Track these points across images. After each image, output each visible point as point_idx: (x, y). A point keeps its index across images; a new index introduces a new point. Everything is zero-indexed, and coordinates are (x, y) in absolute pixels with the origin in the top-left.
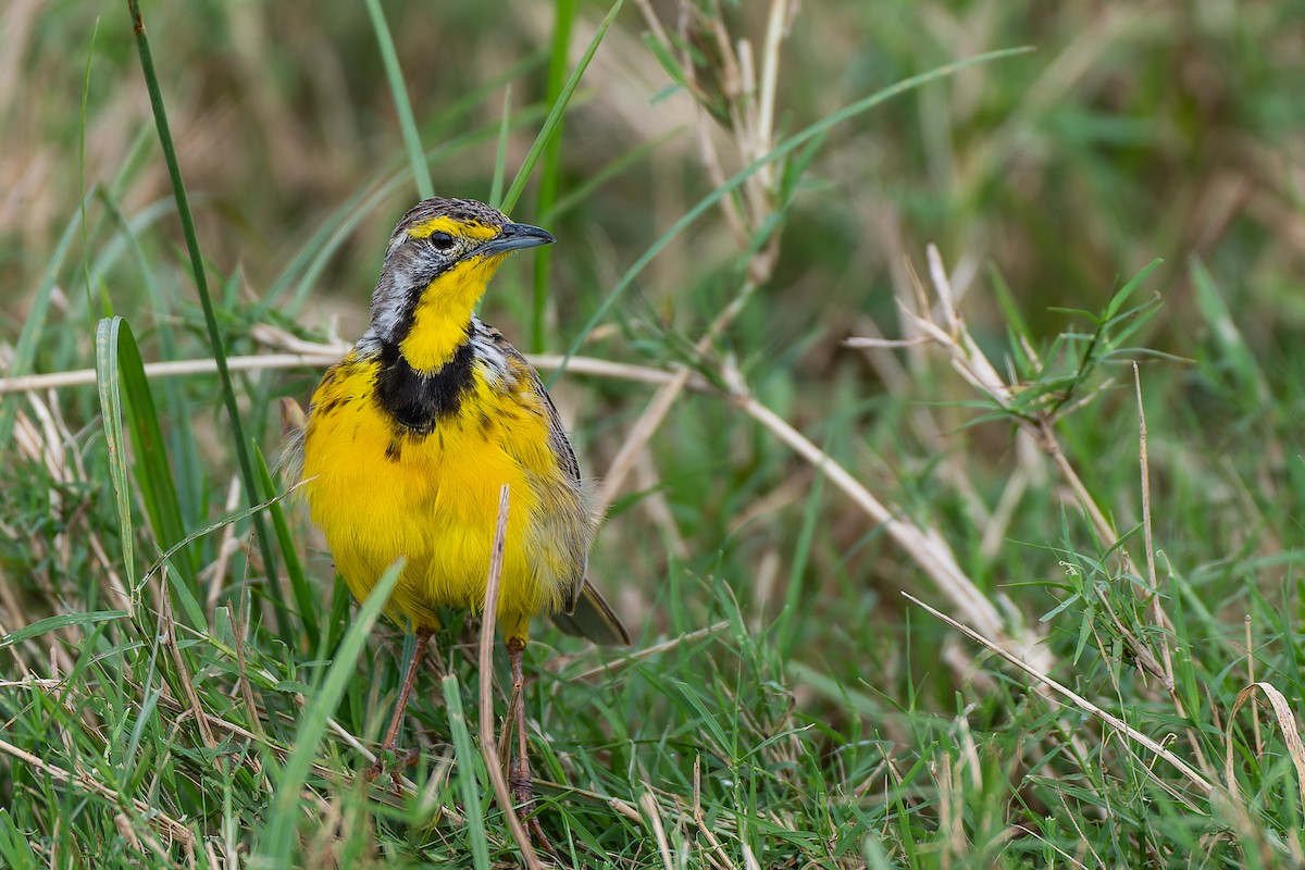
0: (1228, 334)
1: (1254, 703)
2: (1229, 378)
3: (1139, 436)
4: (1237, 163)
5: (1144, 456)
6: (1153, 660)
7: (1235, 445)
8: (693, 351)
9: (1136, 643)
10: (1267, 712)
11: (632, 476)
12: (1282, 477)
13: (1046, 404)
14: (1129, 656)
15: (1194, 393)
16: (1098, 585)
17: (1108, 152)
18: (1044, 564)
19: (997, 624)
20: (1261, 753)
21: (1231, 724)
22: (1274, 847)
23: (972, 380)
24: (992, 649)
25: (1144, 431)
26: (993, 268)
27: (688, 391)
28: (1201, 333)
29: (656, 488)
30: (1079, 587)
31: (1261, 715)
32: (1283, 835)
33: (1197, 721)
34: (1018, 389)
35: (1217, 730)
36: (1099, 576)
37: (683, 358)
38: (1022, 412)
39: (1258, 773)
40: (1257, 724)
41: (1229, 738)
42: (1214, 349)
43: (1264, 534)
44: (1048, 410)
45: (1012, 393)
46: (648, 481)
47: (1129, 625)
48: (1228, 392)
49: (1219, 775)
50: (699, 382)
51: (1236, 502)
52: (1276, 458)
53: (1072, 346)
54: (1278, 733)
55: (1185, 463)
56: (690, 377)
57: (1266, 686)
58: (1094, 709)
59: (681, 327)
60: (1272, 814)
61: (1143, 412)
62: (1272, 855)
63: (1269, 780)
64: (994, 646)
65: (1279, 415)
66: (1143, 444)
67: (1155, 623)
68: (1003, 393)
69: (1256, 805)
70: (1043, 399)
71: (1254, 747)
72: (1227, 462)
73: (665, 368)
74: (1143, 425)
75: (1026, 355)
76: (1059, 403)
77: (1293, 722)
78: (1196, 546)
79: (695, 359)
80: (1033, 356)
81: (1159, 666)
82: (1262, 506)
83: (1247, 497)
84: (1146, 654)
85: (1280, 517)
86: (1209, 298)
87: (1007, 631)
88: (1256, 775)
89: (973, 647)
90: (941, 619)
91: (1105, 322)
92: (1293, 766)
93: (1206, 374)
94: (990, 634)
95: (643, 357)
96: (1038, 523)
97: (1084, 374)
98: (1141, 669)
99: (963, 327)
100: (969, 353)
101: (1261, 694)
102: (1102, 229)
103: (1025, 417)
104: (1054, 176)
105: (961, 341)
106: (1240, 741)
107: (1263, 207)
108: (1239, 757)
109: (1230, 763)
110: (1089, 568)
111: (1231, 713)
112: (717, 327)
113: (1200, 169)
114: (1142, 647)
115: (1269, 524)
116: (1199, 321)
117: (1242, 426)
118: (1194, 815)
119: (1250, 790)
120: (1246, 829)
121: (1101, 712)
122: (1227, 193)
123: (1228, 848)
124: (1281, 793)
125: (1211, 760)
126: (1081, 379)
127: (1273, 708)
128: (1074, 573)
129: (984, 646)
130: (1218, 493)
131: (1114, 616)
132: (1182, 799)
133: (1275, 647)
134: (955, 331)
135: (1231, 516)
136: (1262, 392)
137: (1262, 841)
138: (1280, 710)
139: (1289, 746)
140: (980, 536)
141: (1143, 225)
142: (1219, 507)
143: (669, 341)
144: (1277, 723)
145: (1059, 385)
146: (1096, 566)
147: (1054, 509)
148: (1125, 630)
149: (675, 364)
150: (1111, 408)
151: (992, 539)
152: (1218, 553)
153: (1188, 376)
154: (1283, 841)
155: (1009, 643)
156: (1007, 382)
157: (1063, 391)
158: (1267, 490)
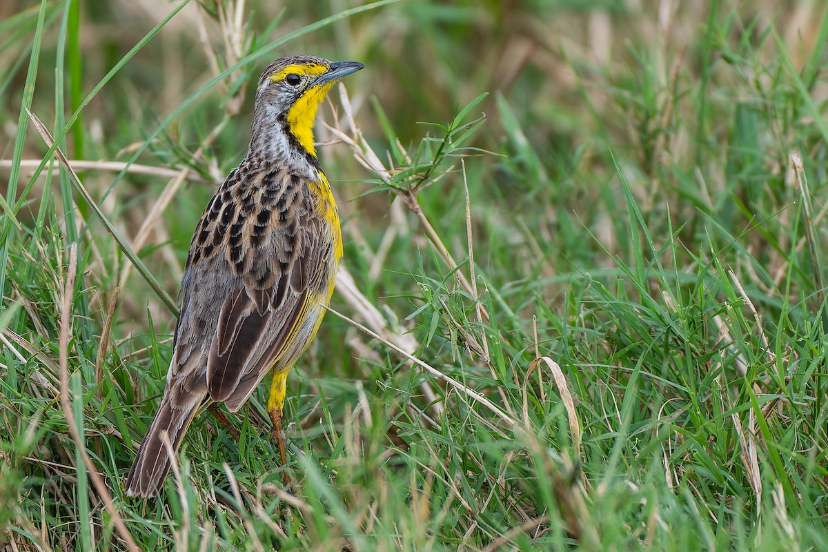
0: (520, 140)
1: (539, 370)
2: (521, 166)
3: (465, 204)
4: (526, 33)
5: (469, 217)
6: (476, 343)
7: (525, 208)
8: (190, 158)
9: (465, 333)
10: (548, 375)
11: (153, 234)
12: (556, 228)
13: (413, 181)
14: (461, 341)
15: (500, 176)
16: (441, 297)
17: (443, 27)
18: (408, 284)
19: (383, 323)
20: (544, 401)
21: (526, 382)
22: (553, 459)
23: (366, 166)
24: (379, 339)
25: (468, 201)
26: (374, 99)
27: (188, 181)
28: (504, 139)
29: (168, 242)
30: (429, 298)
31: (544, 375)
32: (559, 451)
33: (504, 381)
34: (396, 173)
35: (517, 387)
36: (442, 292)
37: (185, 162)
38: (398, 186)
39: (543, 413)
40: (541, 383)
41: (525, 392)
42: (511, 150)
43: (545, 264)
44: (414, 185)
45: (391, 175)
46: (162, 237)
47: (461, 321)
48: (521, 176)
49: (518, 415)
50: (195, 176)
51: (527, 244)
52: (552, 216)
53: (428, 146)
54: (555, 389)
55: (495, 220)
56: (189, 173)
57: (547, 359)
58: (440, 374)
59: (182, 142)
60: (553, 438)
61: (468, 190)
62: (553, 465)
63: (549, 418)
64: (380, 337)
65: (552, 190)
66: (468, 209)
67: (477, 320)
68: (385, 175)
69: (542, 433)
70: (410, 178)
71: (539, 397)
72: (520, 219)
73: (174, 168)
74: (468, 197)
75: (400, 151)
76: (420, 181)
77: (564, 381)
78: (503, 272)
79: (192, 162)
80: (404, 152)
81: (480, 347)
82: (543, 246)
83: (533, 241)
84: (471, 339)
85: (554, 252)
86: (509, 118)
87: (389, 327)
88: (541, 415)
89: (366, 338)
90: (344, 320)
91: (450, 132)
92: (565, 409)
93: (507, 165)
94: (379, 331)
95: (160, 161)
96: (404, 258)
97: (436, 163)
98: (469, 349)
99: (361, 134)
100: (364, 150)
101: (544, 364)
102: (442, 75)
103: (400, 189)
104: (411, 42)
105: (359, 143)
106: (531, 392)
107: (542, 59)
108: (531, 404)
109: (525, 406)
110: (435, 287)
111: (526, 376)
112: (206, 143)
113: (501, 37)
114: (469, 335)
115: (548, 259)
116: (503, 132)
117: (530, 197)
118: (504, 441)
119: (539, 424)
120: (535, 449)
121: (445, 376)
122: (519, 51)
123: (524, 460)
124: (557, 425)
125: (513, 406)
126: (435, 166)
127: (551, 373)
128: (426, 290)
129: (374, 337)
130: (516, 238)
131: (451, 316)
132: (495, 430)
133: (551, 333)
134: (356, 136)
135: (524, 252)
136: (542, 175)
137: (546, 457)
138: (556, 374)
139: (562, 396)
140: (369, 267)
141: (467, 72)
142: (516, 247)
143: (176, 151)
144: (554, 381)
145: (421, 170)
146: (440, 285)
147: (413, 249)
148: (459, 325)
149: (179, 166)
150: (449, 186)
151: (375, 269)
152: (517, 276)
153: (496, 166)
154: (559, 455)
155: (390, 335)
156: (388, 168)
157: (423, 174)
158: (546, 236)
